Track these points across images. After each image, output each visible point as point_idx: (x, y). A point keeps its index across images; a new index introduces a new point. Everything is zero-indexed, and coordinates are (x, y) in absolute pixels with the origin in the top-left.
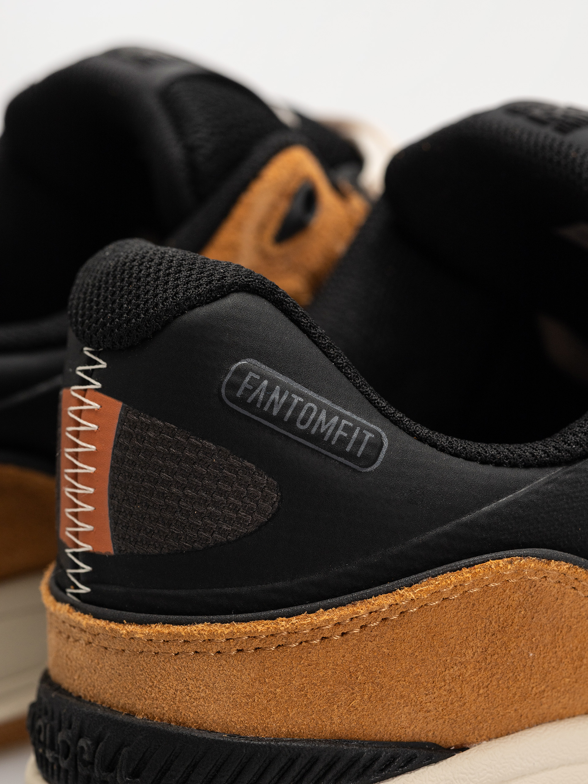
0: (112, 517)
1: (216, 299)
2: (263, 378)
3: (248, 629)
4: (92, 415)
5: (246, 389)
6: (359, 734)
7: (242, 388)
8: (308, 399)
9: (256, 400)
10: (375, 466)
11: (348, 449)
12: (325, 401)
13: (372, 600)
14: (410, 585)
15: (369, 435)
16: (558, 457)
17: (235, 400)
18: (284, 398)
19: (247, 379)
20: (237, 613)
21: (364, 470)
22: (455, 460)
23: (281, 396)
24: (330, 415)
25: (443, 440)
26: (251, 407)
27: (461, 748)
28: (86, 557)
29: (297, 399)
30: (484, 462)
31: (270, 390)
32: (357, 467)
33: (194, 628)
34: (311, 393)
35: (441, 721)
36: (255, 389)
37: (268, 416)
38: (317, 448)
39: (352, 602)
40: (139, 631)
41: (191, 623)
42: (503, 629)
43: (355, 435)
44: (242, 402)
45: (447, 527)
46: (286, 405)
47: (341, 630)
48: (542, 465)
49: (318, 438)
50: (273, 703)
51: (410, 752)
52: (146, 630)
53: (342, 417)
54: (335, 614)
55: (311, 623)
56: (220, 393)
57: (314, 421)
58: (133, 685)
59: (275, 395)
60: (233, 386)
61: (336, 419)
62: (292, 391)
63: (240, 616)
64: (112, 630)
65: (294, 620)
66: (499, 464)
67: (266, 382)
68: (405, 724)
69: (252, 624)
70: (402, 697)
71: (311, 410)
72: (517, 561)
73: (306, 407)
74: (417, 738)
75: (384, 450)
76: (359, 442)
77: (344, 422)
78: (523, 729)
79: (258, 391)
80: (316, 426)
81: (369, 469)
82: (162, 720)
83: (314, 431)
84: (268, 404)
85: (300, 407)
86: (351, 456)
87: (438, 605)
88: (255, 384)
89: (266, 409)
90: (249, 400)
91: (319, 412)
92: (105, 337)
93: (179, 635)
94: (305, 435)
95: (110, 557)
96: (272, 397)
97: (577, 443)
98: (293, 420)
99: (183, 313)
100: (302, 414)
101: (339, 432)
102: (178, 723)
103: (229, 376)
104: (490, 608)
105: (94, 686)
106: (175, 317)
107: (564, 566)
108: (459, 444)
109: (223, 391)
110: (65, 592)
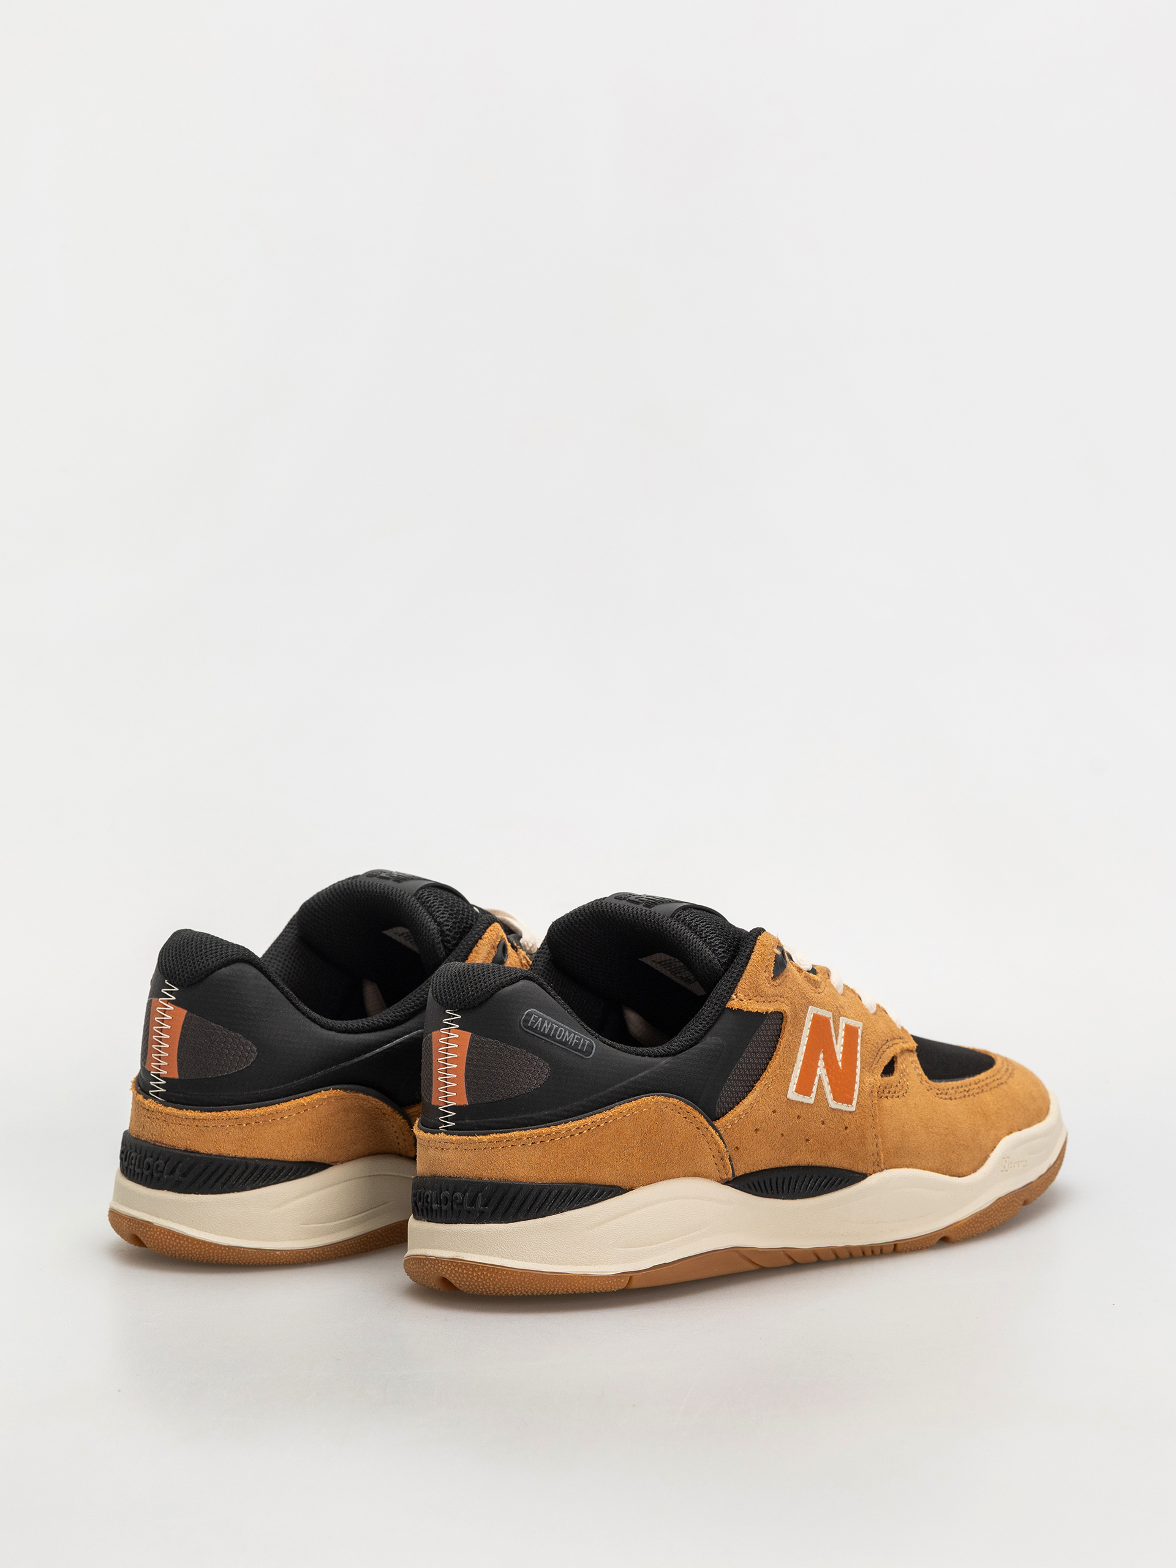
0: (467, 1087)
1: (514, 983)
2: (539, 1017)
3: (538, 1132)
4: (454, 1040)
5: (532, 1022)
6: (587, 1180)
7: (530, 1022)
8: (559, 1026)
9: (537, 1027)
10: (591, 1056)
11: (579, 1048)
12: (567, 1027)
13: (593, 1116)
14: (610, 1110)
15: (587, 1042)
16: (669, 1052)
17: (528, 1028)
18: (550, 1026)
19: (533, 1018)
20: (531, 1125)
21: (587, 1058)
22: (625, 1053)
23: (548, 1025)
24: (570, 1033)
25: (619, 1045)
26: (535, 1030)
27: (631, 1189)
28: (452, 1109)
29: (555, 1026)
30: (637, 1055)
31: (543, 1022)
32: (583, 1056)
33: (512, 1133)
34: (560, 1024)
35: (623, 1176)
36: (536, 1022)
37: (543, 1034)
38: (565, 1048)
39: (585, 1117)
40: (484, 1138)
41: (510, 1132)
42: (649, 1132)
43: (582, 1042)
44: (531, 1028)
45: (624, 1083)
46: (551, 1029)
47: (580, 1131)
48: (662, 1056)
49: (565, 1043)
50: (550, 1166)
51: (610, 1189)
52: (488, 1137)
53: (575, 1034)
54: (577, 1123)
55: (567, 1128)
56: (520, 1025)
57: (564, 1035)
58: (481, 1164)
59: (545, 1025)
60: (526, 1021)
61: (573, 1035)
62: (552, 1023)
63: (533, 1127)
64: (470, 1139)
65: (559, 1126)
66: (643, 1056)
67: (541, 1019)
68: (608, 1176)
69: (540, 1129)
70: (606, 1163)
71: (562, 1030)
72: (656, 1097)
73: (559, 1029)
74: (612, 1184)
75: (594, 1049)
76: (583, 1045)
77: (576, 1036)
78: (658, 1181)
79: (537, 1023)
80: (565, 1038)
81: (588, 1057)
82: (496, 1179)
83: (564, 1040)
84: (543, 1028)
85: (556, 1030)
86: (581, 1051)
87: (621, 1119)
88: (536, 1020)
89: (542, 1030)
90: (534, 1027)
91: (565, 1032)
92: (460, 1003)
93: (505, 1138)
94: (560, 1042)
95: (466, 1106)
96: (544, 1025)
97: (677, 1046)
98: (554, 1035)
99: (500, 990)
100: (558, 1033)
101: (575, 1040)
102: (504, 1180)
103: (524, 1017)
104: (643, 1121)
105: (459, 1169)
106: (496, 992)
107: (676, 1101)
108: (625, 1047)
109: (522, 1023)
110: (438, 1129)
